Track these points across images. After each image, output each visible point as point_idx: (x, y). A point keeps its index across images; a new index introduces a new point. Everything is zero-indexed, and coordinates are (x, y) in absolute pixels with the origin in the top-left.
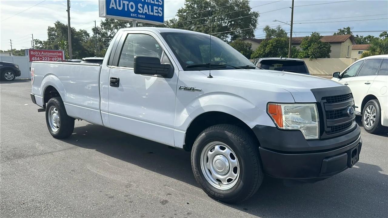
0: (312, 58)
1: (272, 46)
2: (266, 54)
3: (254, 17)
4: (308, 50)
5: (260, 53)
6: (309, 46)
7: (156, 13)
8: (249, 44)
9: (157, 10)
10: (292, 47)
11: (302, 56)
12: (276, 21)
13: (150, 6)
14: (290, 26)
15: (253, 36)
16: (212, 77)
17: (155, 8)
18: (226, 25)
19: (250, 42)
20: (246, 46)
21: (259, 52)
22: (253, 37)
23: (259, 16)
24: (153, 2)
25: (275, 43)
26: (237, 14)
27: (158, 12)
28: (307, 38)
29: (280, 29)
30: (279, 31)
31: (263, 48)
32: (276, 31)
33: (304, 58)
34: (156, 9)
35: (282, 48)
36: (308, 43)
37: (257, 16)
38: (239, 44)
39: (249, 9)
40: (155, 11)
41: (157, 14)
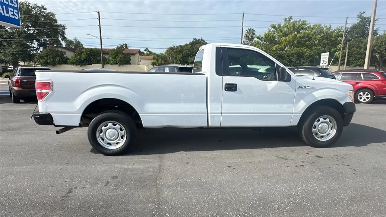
0: (120, 64)
1: (86, 54)
2: (82, 60)
3: (61, 29)
4: (116, 59)
5: (76, 60)
6: (117, 56)
7: (11, 14)
9: (13, 12)
10: (104, 55)
11: (113, 63)
12: (89, 35)
13: (4, 7)
14: (100, 40)
17: (10, 9)
18: (32, 32)
19: (63, 50)
20: (60, 53)
21: (76, 59)
22: (61, 45)
23: (66, 28)
24: (7, 3)
25: (89, 52)
26: (45, 24)
27: (14, 15)
28: (113, 50)
29: (77, 41)
30: (76, 43)
31: (79, 56)
32: (73, 42)
33: (114, 64)
34: (11, 11)
35: (94, 57)
36: (115, 54)
37: (65, 28)
38: (53, 51)
39: (56, 21)
40: (10, 13)
41: (13, 17)
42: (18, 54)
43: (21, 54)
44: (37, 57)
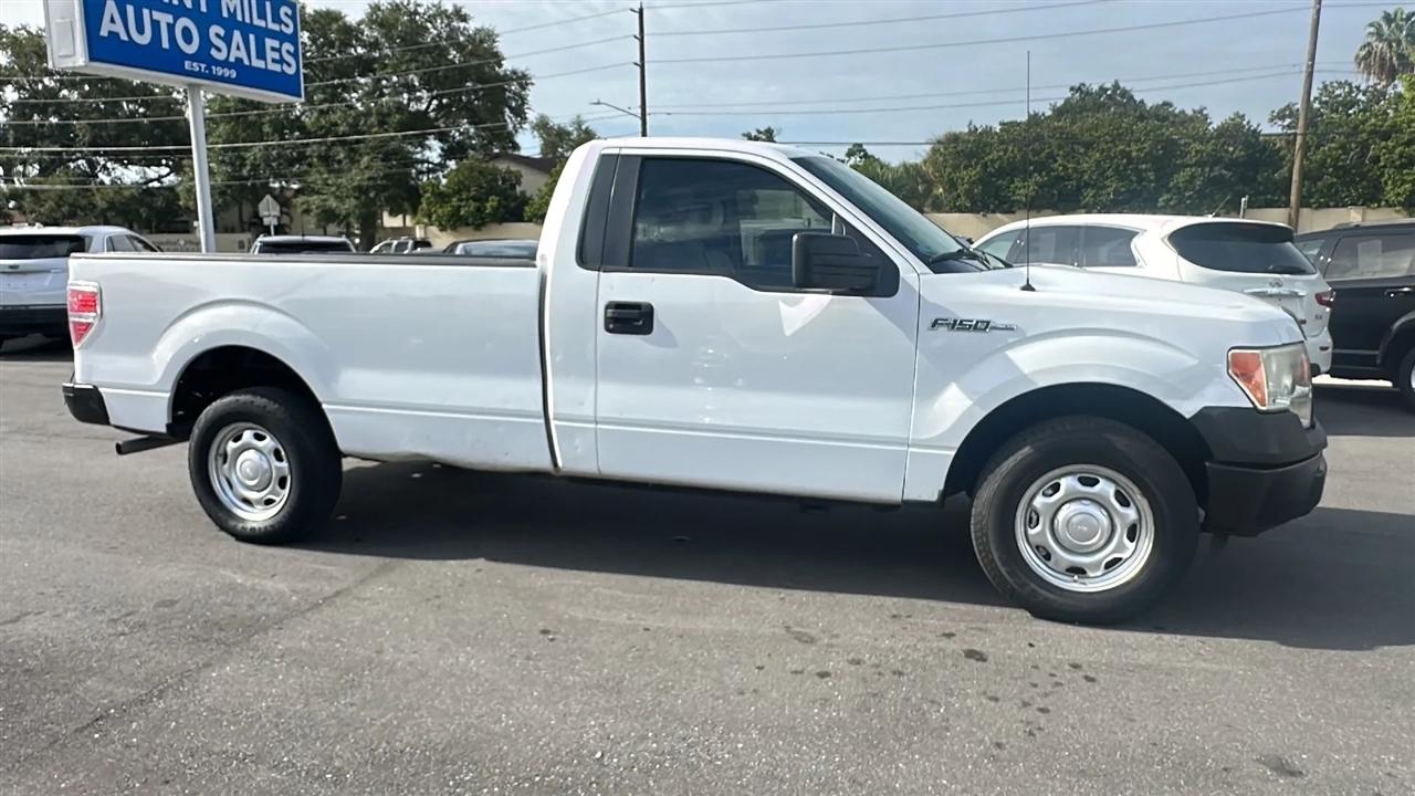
3: (514, 87)
7: (274, 61)
8: (511, 172)
9: (279, 50)
12: (599, 103)
13: (252, 37)
14: (639, 122)
15: (516, 147)
16: (1033, 290)
17: (270, 43)
18: (424, 107)
19: (514, 168)
20: (504, 180)
22: (515, 150)
23: (532, 84)
24: (262, 24)
26: (463, 74)
27: (281, 61)
29: (583, 127)
30: (578, 134)
32: (569, 134)
34: (273, 49)
37: (527, 84)
38: (481, 172)
39: (498, 59)
40: (270, 55)
41: (277, 68)
42: (374, 187)
43: (384, 188)
44: (428, 198)
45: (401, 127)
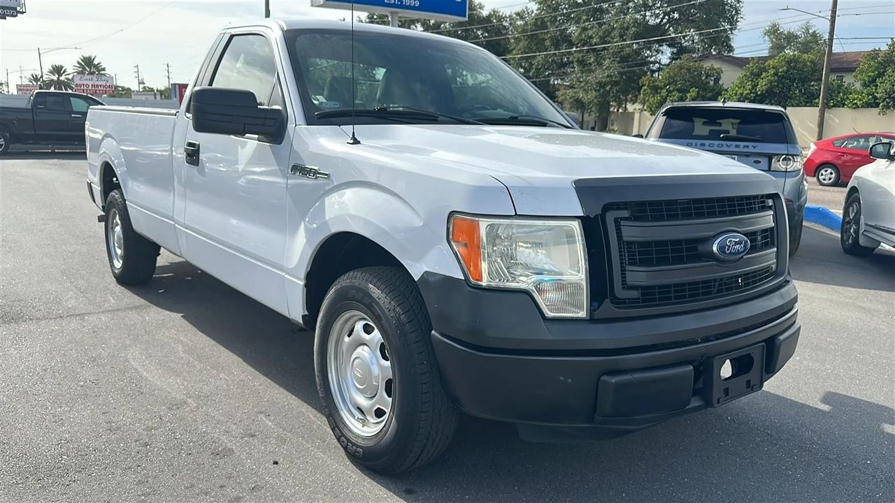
0: (887, 107)
1: (776, 74)
2: (757, 95)
4: (877, 86)
5: (741, 94)
6: (880, 75)
8: (714, 69)
10: (833, 77)
11: (859, 103)
12: (788, 9)
14: (829, 23)
15: (731, 49)
16: (359, 143)
18: (658, 21)
21: (740, 91)
25: (785, 68)
28: (874, 54)
31: (752, 81)
33: (862, 107)
35: (804, 80)
36: (877, 67)
38: (689, 70)
45: (636, 36)
